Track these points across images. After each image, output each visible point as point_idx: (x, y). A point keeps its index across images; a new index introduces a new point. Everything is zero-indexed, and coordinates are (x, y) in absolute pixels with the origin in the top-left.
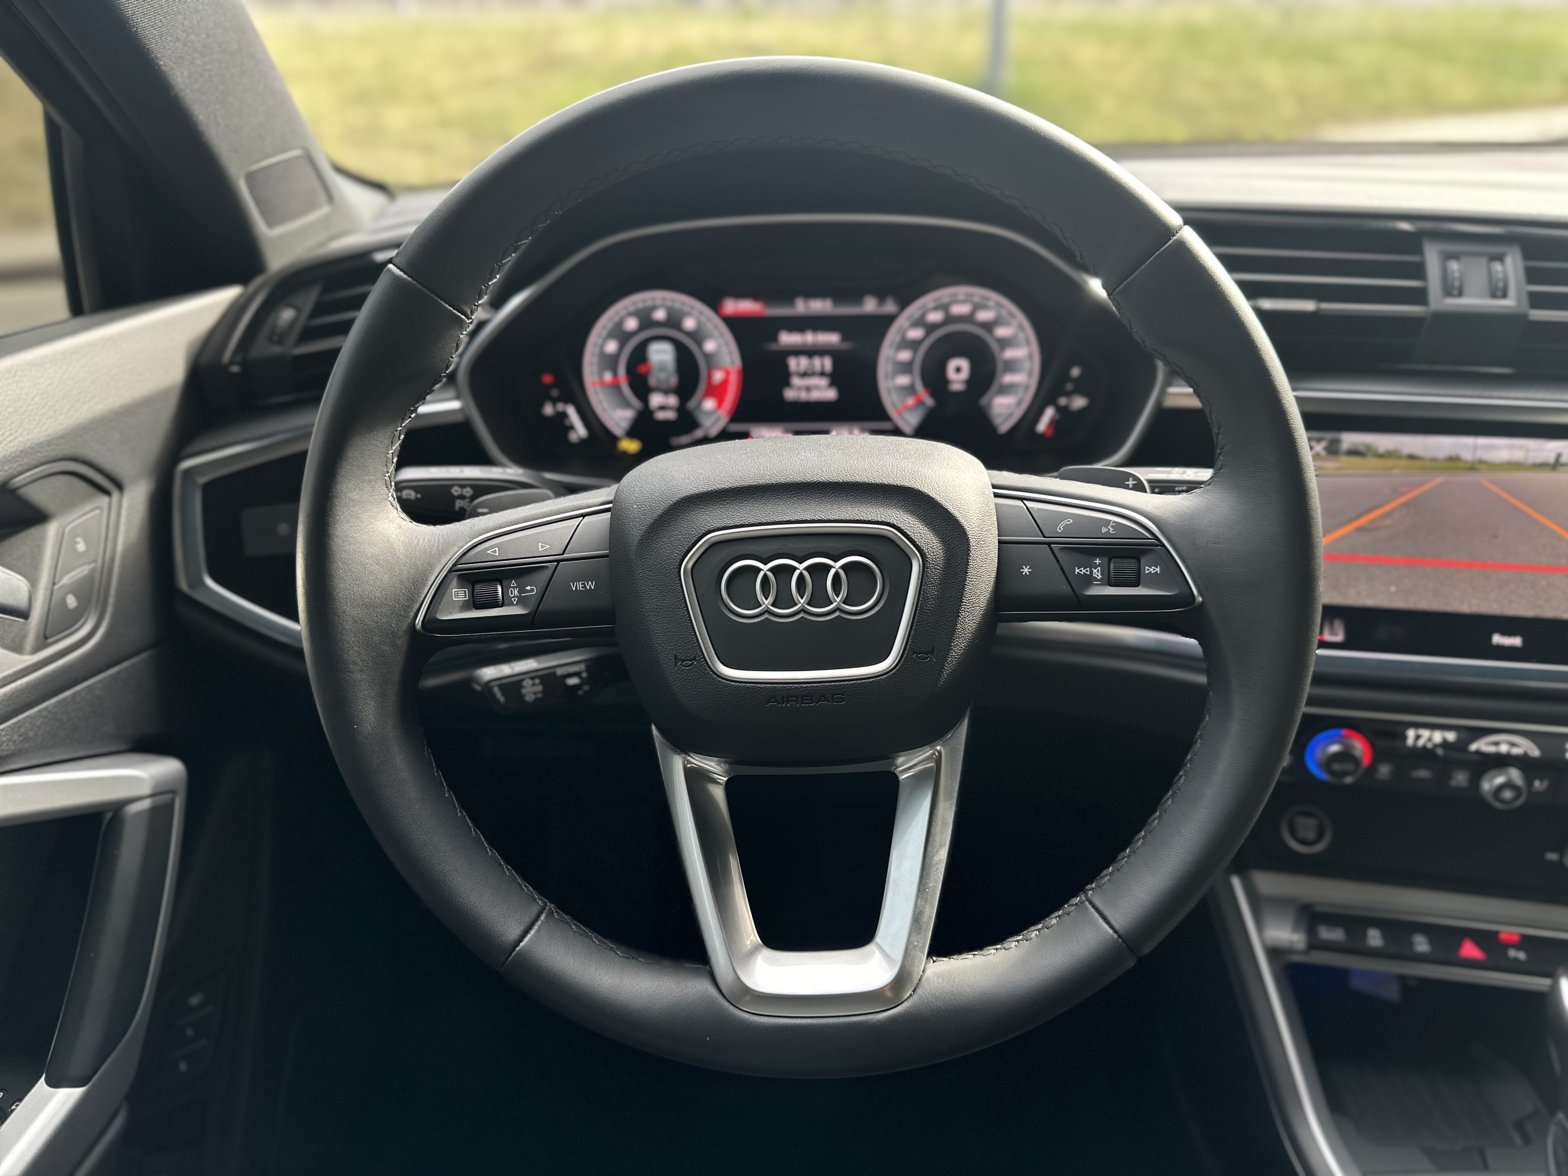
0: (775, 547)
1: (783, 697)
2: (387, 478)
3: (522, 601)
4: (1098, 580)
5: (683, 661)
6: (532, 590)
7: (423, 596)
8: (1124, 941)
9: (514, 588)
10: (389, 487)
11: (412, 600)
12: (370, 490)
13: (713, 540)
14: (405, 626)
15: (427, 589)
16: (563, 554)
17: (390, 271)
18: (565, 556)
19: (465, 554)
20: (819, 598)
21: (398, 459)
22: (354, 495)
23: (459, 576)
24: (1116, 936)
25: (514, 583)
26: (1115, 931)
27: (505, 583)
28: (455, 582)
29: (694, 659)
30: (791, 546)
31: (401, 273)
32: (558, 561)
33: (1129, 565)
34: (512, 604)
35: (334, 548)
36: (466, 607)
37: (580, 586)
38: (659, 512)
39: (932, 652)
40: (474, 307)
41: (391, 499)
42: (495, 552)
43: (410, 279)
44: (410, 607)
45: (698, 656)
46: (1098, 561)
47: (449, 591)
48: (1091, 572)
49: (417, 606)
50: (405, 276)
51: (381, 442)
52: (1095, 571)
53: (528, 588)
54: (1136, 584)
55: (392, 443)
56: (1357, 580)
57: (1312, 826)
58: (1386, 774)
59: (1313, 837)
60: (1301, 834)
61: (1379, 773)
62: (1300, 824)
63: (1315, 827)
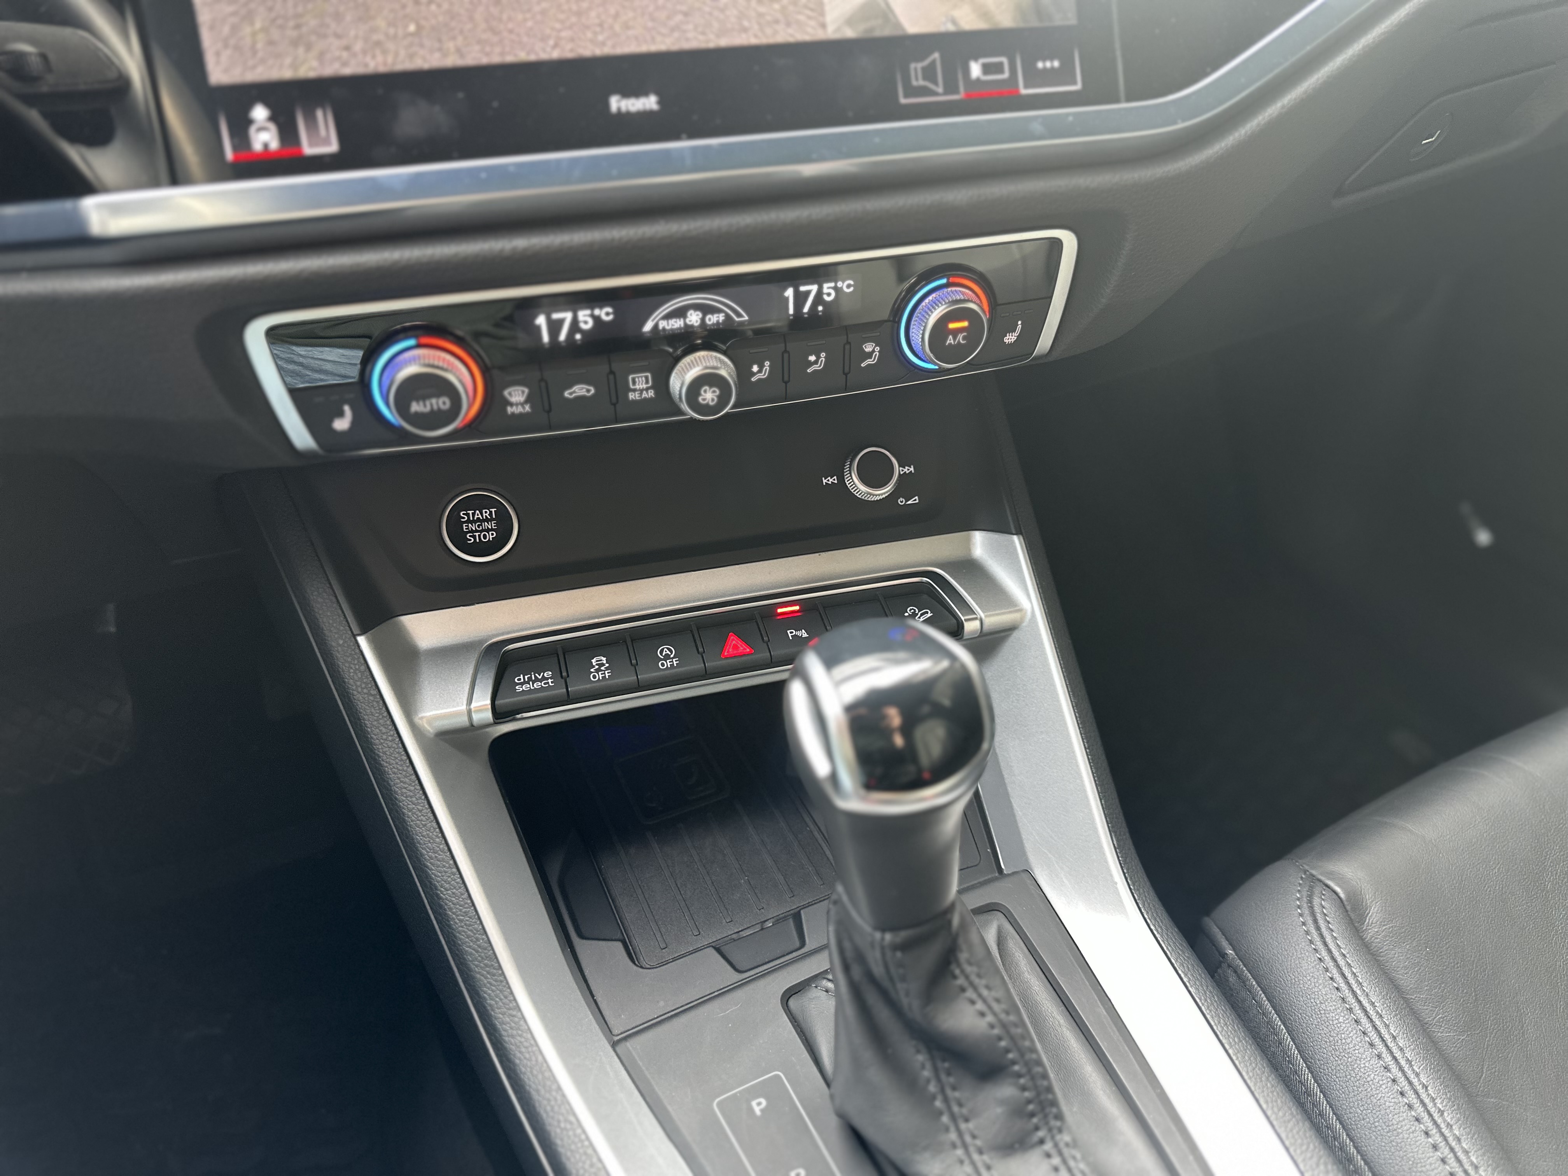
56: (338, 17)
57: (487, 520)
58: (522, 404)
59: (491, 536)
60: (474, 537)
61: (511, 405)
62: (468, 521)
63: (492, 520)
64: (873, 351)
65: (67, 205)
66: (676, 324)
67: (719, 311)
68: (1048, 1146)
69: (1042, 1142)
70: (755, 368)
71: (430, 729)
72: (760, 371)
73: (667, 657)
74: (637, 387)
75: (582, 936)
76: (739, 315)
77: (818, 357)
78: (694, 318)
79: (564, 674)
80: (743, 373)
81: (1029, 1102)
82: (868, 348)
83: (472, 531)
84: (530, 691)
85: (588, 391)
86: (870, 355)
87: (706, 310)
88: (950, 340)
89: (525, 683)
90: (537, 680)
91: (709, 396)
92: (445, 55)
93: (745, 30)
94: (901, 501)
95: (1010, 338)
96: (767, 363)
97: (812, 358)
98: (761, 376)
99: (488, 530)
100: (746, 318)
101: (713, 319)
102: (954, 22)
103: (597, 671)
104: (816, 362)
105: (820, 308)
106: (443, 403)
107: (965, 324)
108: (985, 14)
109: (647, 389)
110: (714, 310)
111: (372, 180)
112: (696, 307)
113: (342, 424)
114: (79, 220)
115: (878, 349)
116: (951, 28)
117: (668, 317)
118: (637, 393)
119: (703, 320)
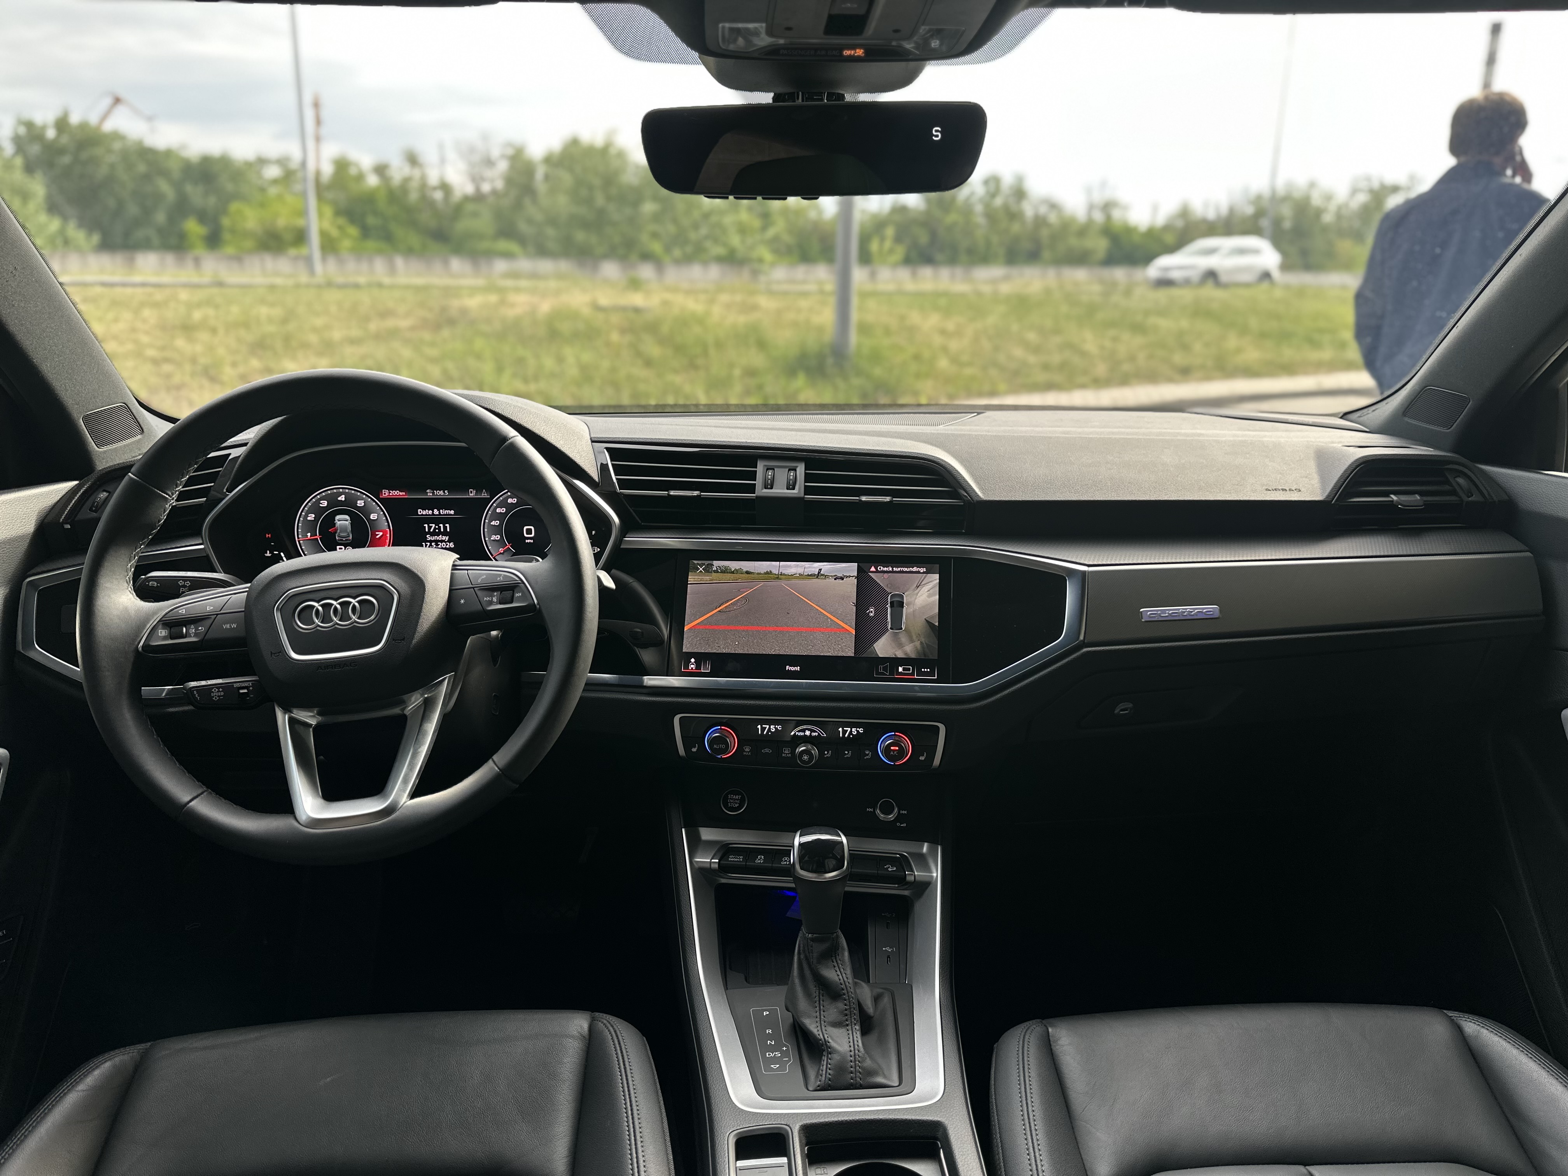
0: (322, 594)
1: (325, 666)
2: (127, 578)
3: (196, 635)
4: (495, 603)
5: (275, 654)
6: (202, 629)
7: (143, 634)
8: (502, 773)
9: (192, 629)
10: (129, 583)
11: (137, 636)
12: (117, 583)
13: (291, 595)
14: (133, 648)
15: (145, 630)
16: (220, 611)
17: (129, 475)
18: (221, 612)
19: (167, 614)
20: (344, 617)
21: (135, 569)
22: (108, 585)
23: (163, 624)
24: (499, 770)
25: (192, 626)
26: (499, 768)
27: (188, 626)
28: (160, 626)
29: (280, 652)
30: (331, 593)
31: (134, 477)
32: (217, 615)
33: (508, 594)
34: (191, 637)
35: (96, 611)
36: (165, 638)
37: (228, 626)
38: (266, 583)
39: (403, 639)
40: (173, 491)
41: (129, 589)
42: (183, 611)
43: (138, 479)
44: (135, 640)
45: (282, 651)
46: (495, 594)
47: (157, 631)
48: (492, 599)
49: (139, 639)
50: (136, 478)
51: (123, 559)
52: (494, 598)
53: (200, 628)
54: (512, 602)
55: (130, 561)
56: (719, 639)
57: (737, 800)
58: (748, 752)
59: (737, 805)
60: (731, 804)
61: (745, 752)
62: (730, 799)
63: (739, 799)
64: (869, 754)
65: (641, 677)
66: (802, 734)
67: (817, 732)
68: (849, 1027)
69: (847, 1025)
70: (826, 753)
71: (696, 866)
72: (827, 754)
73: (786, 861)
74: (786, 752)
75: (731, 969)
76: (823, 734)
77: (849, 752)
78: (808, 733)
79: (747, 858)
80: (821, 753)
81: (846, 1010)
82: (867, 752)
83: (731, 802)
84: (733, 861)
85: (770, 751)
86: (868, 755)
87: (812, 731)
88: (892, 753)
89: (733, 858)
90: (737, 858)
91: (806, 757)
92: (744, 651)
93: (829, 652)
94: (898, 824)
95: (922, 758)
96: (830, 751)
97: (846, 752)
98: (827, 755)
99: (736, 803)
100: (825, 735)
101: (814, 734)
102: (895, 655)
103: (759, 860)
104: (848, 754)
105: (851, 736)
106: (723, 746)
107: (897, 748)
108: (906, 654)
109: (789, 754)
110: (815, 732)
111: (717, 680)
112: (809, 730)
113: (694, 750)
114: (642, 681)
115: (870, 753)
116: (894, 656)
117: (799, 731)
118: (785, 754)
119: (811, 734)
